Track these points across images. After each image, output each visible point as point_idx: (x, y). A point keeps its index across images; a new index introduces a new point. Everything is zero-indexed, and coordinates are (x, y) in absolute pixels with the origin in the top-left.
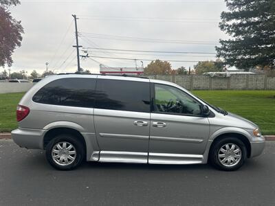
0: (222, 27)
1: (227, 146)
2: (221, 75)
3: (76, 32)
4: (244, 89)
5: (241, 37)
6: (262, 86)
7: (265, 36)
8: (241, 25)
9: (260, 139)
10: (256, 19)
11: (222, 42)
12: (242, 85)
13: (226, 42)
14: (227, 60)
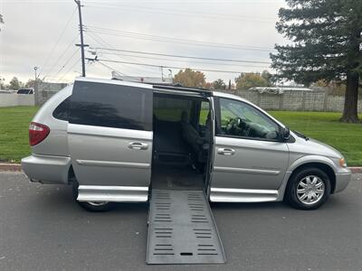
0: (280, 28)
1: (308, 179)
2: (272, 91)
3: (81, 25)
4: (299, 110)
5: (303, 44)
7: (332, 43)
8: (303, 26)
9: (346, 170)
10: (323, 20)
11: (277, 48)
12: (297, 105)
13: (283, 48)
14: (284, 71)
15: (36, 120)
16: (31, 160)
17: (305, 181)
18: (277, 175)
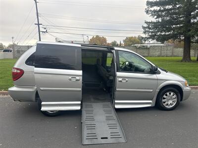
0: (147, 12)
1: (168, 94)
2: (144, 46)
3: (37, 13)
4: (159, 56)
5: (160, 20)
6: (170, 54)
7: (176, 19)
8: (160, 10)
9: (188, 88)
10: (170, 7)
11: (146, 23)
12: (158, 53)
13: (149, 23)
14: (150, 35)
15: (16, 66)
16: (14, 89)
17: (166, 95)
18: (151, 92)
